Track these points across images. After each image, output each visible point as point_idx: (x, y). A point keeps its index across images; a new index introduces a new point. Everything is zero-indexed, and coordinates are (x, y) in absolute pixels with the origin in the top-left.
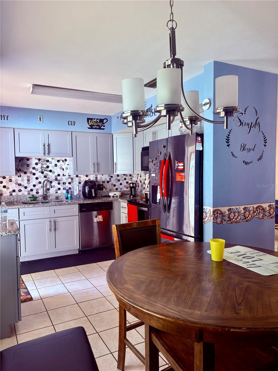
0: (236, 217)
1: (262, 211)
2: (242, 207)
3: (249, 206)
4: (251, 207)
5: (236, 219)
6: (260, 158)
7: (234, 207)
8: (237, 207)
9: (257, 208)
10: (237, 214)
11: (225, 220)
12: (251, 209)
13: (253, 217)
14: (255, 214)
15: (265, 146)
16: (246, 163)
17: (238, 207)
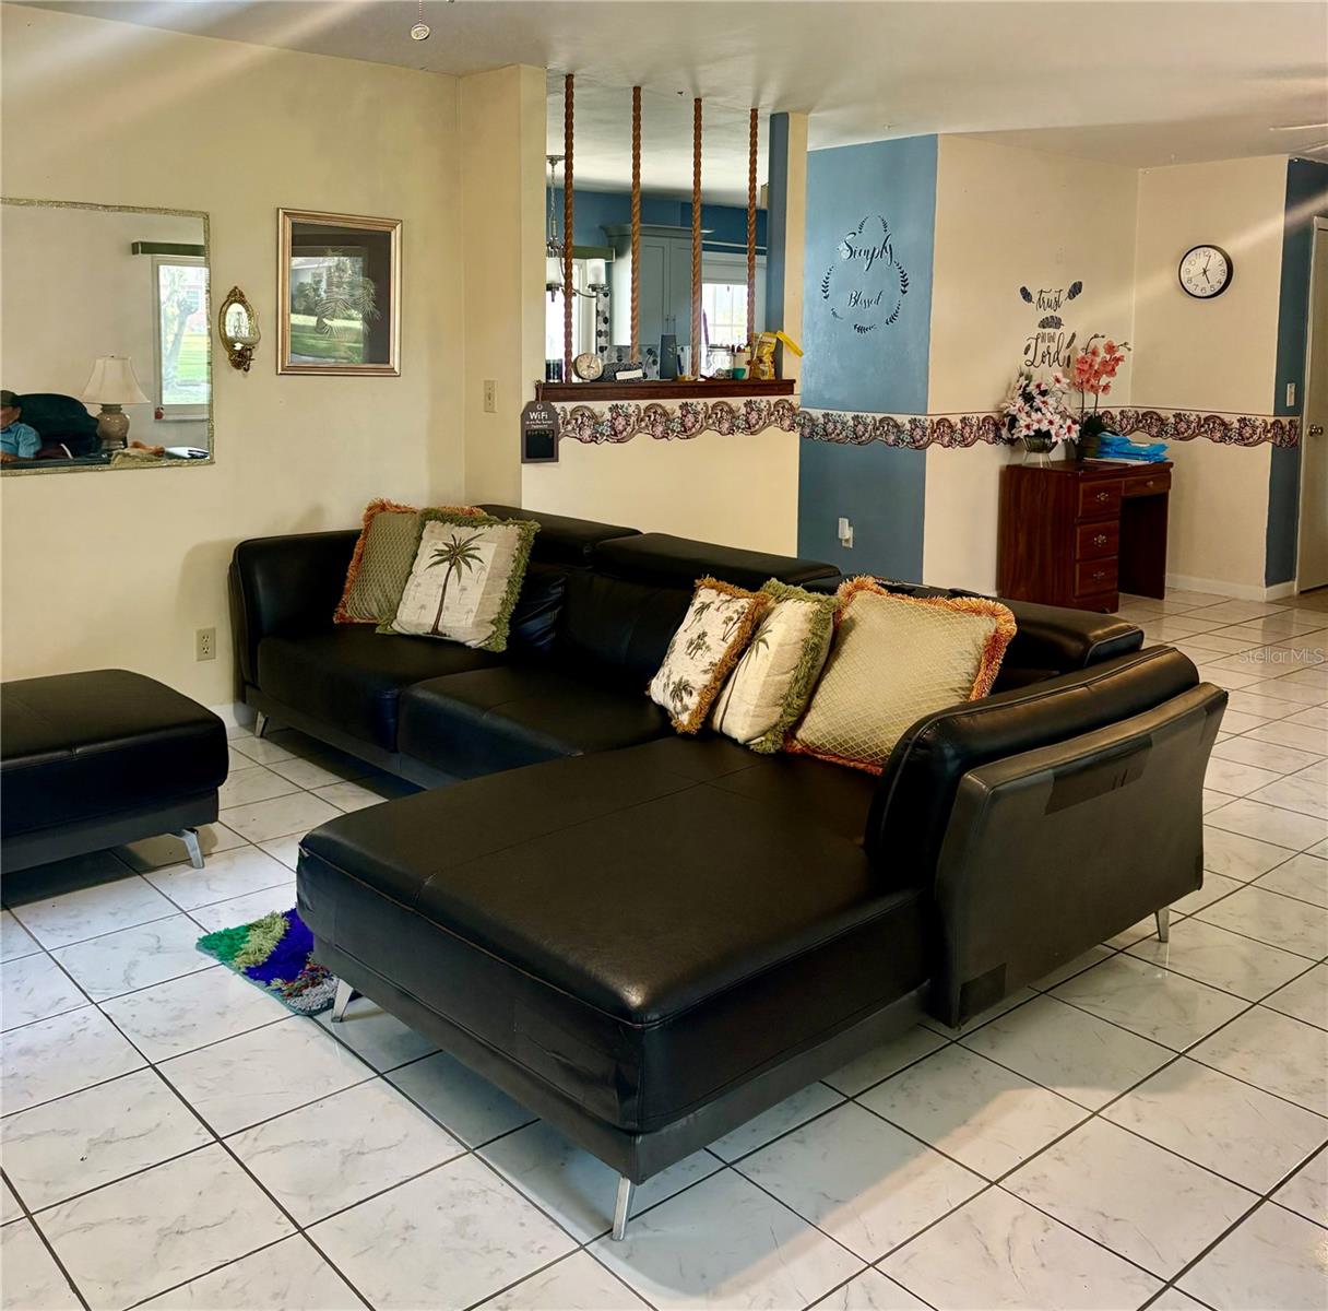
0: (838, 431)
1: (895, 430)
2: (852, 414)
3: (865, 414)
4: (869, 417)
5: (838, 435)
6: (892, 319)
7: (834, 413)
8: (840, 413)
9: (881, 421)
10: (839, 426)
11: (817, 434)
12: (868, 421)
13: (872, 439)
14: (878, 432)
15: (904, 292)
16: (861, 329)
17: (842, 413)
